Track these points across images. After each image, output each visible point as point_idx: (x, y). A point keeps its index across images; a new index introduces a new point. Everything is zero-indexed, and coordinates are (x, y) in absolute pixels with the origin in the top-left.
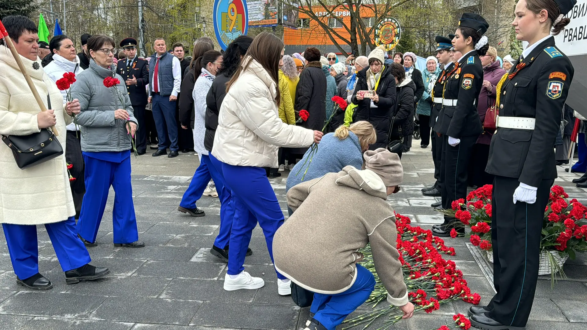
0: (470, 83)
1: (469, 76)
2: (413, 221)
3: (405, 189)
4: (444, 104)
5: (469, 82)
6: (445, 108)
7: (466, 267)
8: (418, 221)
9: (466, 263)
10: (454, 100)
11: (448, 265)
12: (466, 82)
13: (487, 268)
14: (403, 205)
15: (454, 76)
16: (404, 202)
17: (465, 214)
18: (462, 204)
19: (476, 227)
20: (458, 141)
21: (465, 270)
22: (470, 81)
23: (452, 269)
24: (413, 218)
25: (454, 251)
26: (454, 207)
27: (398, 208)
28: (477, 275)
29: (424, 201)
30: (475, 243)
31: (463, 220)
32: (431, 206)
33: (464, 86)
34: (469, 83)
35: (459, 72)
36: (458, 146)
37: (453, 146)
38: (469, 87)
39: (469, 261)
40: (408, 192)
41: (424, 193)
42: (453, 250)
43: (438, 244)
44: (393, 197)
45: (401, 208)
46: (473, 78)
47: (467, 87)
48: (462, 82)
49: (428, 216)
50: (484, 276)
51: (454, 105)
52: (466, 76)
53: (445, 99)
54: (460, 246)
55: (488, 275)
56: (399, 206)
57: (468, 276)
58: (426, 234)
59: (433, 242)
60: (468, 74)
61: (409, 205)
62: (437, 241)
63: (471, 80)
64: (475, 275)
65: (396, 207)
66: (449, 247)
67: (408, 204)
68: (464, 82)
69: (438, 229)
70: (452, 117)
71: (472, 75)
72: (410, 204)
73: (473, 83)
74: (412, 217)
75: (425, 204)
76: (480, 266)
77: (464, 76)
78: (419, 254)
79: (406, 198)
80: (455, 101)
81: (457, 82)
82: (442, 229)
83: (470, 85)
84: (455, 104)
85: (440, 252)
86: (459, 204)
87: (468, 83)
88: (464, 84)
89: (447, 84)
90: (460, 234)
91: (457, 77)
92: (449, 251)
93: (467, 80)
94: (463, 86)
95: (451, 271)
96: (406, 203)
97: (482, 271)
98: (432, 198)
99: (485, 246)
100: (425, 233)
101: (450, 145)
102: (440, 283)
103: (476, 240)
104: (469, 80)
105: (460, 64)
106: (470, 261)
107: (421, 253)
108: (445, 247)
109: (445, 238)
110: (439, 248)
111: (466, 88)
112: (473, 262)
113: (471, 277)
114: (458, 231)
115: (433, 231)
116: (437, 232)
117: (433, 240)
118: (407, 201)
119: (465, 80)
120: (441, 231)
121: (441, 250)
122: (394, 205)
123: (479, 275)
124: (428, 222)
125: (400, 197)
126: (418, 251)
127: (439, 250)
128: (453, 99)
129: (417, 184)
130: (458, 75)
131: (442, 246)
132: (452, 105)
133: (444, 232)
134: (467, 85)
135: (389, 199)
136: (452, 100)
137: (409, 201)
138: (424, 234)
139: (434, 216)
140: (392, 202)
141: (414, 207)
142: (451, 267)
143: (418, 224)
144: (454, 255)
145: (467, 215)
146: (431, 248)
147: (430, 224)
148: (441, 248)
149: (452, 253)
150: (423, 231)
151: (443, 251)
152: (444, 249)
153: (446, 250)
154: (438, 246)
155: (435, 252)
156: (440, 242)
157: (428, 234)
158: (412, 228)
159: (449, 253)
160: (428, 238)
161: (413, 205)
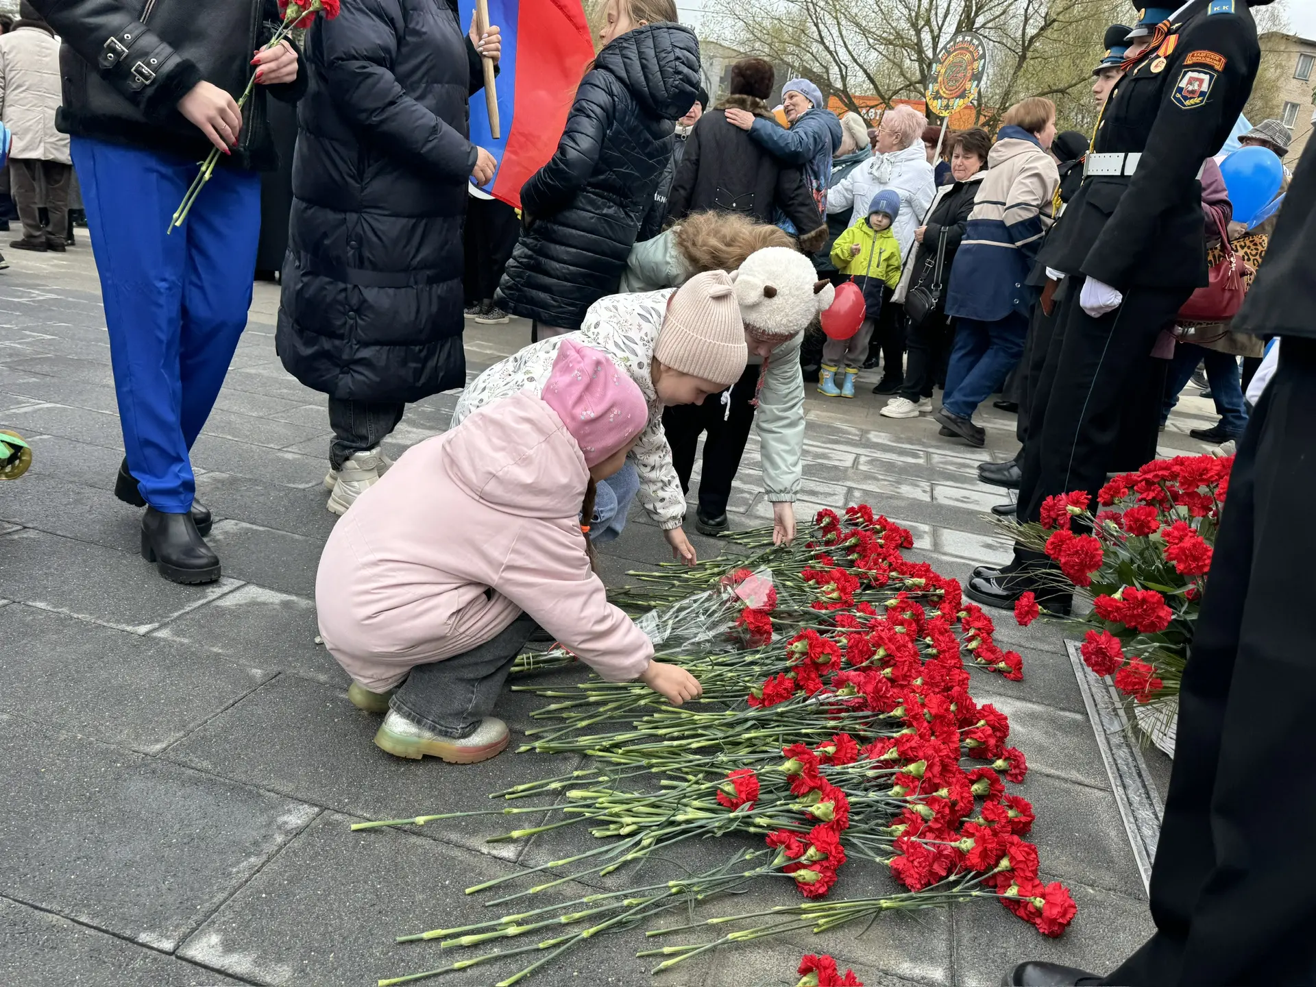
0: (1205, 87)
1: (1208, 61)
2: (922, 543)
3: (936, 459)
4: (1089, 173)
5: (1201, 81)
6: (1089, 185)
7: (1046, 733)
8: (936, 546)
9: (1052, 721)
10: (1131, 155)
11: (982, 722)
12: (1190, 82)
13: (1123, 753)
14: (911, 496)
15: (1149, 65)
16: (919, 490)
17: (1083, 546)
18: (1077, 510)
19: (1115, 600)
20: (1113, 298)
21: (1041, 749)
22: (1207, 77)
23: (992, 742)
24: (926, 536)
25: (1021, 666)
26: (1049, 516)
27: (896, 503)
28: (1080, 778)
29: (975, 496)
31: (1072, 567)
32: (990, 511)
33: (1178, 95)
34: (1200, 86)
35: (1170, 51)
37: (1093, 314)
38: (1197, 100)
39: (1062, 713)
40: (941, 466)
41: (984, 474)
42: (1018, 665)
43: (972, 632)
44: (893, 472)
45: (903, 504)
46: (1219, 66)
47: (1192, 101)
48: (1175, 81)
49: (975, 536)
50: (1108, 789)
51: (1127, 173)
52: (1195, 60)
53: (1098, 152)
54: (1046, 647)
55: (1124, 787)
56: (899, 497)
57: (1048, 776)
58: (943, 591)
59: (960, 621)
60: (1204, 53)
61: (928, 499)
62: (972, 620)
63: (1211, 77)
64: (1075, 775)
65: (891, 497)
66: (1005, 651)
67: (929, 494)
68: (1183, 84)
69: (988, 580)
70: (1109, 215)
71: (1218, 57)
72: (932, 497)
73: (1215, 88)
74: (925, 532)
75: (976, 502)
76: (1100, 739)
77: (1189, 61)
78: (885, 663)
79: (929, 480)
80: (1134, 158)
81: (1151, 87)
82: (999, 581)
83: (1202, 94)
84: (1130, 170)
85: (969, 662)
86: (1070, 508)
87: (1196, 87)
88: (1180, 90)
91: (1158, 66)
92: (1002, 665)
93: (1195, 75)
94: (1174, 95)
95: (987, 749)
96: (924, 491)
97: (1103, 764)
98: (1003, 490)
99: (1135, 684)
100: (941, 588)
101: (1081, 310)
102: (921, 808)
103: (1104, 654)
104: (1202, 76)
105: (1174, 27)
106: (1067, 714)
107: (892, 662)
108: (993, 650)
110: (973, 645)
111: (1187, 103)
112: (1079, 717)
113: (1057, 783)
115: (970, 584)
116: (983, 590)
117: (963, 614)
118: (928, 489)
119: (1190, 74)
121: (978, 656)
122: (888, 491)
123: (1087, 781)
124: (965, 555)
125: (912, 475)
126: (881, 653)
127: (971, 651)
128: (1127, 150)
130: (1162, 59)
131: (984, 641)
132: (1118, 173)
134: (1193, 92)
135: (880, 477)
136: (1122, 155)
137: (932, 491)
138: (938, 591)
139: (989, 540)
140: (886, 483)
141: (941, 506)
142: (990, 736)
143: (935, 555)
144: (1018, 679)
145: (1087, 553)
146: (943, 645)
147: (971, 562)
148: (978, 648)
149: (1009, 673)
150: (935, 581)
151: (983, 661)
152: (989, 653)
153: (993, 656)
154: (970, 640)
155: (953, 662)
156: (979, 629)
157: (947, 592)
158: (906, 564)
159: (1000, 672)
160: (946, 606)
161: (942, 500)
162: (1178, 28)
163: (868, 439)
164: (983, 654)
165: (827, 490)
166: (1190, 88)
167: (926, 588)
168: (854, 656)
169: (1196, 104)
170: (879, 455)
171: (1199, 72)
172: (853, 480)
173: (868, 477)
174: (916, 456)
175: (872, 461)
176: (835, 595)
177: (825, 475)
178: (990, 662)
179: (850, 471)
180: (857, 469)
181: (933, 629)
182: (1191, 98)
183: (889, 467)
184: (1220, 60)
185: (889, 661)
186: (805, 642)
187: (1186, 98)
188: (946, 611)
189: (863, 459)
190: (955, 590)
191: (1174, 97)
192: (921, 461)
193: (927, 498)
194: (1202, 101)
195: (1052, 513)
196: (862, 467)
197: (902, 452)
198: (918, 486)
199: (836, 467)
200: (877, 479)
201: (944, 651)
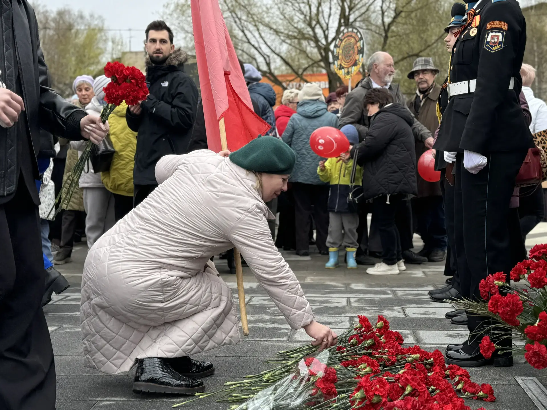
0: (501, 39)
1: (498, 26)
2: (409, 340)
3: (400, 293)
4: (451, 95)
5: (498, 37)
6: (453, 100)
8: (418, 339)
10: (471, 81)
12: (493, 37)
14: (393, 316)
15: (468, 33)
16: (395, 312)
18: (500, 283)
20: (482, 160)
22: (500, 34)
24: (409, 336)
25: (493, 393)
26: (485, 291)
29: (431, 310)
30: (536, 362)
31: (507, 314)
32: (445, 317)
33: (488, 45)
34: (498, 39)
35: (478, 24)
36: (483, 171)
37: (474, 171)
38: (498, 47)
40: (405, 297)
42: (490, 391)
43: (457, 379)
44: (375, 304)
46: (505, 28)
47: (496, 48)
48: (484, 39)
49: (439, 332)
51: (471, 91)
52: (492, 26)
53: (453, 83)
54: (505, 383)
58: (432, 359)
59: (448, 376)
60: (495, 22)
61: (404, 316)
62: (453, 373)
63: (503, 34)
66: (480, 385)
68: (489, 39)
69: (457, 351)
70: (468, 114)
71: (503, 23)
72: (405, 314)
73: (506, 38)
74: (408, 334)
75: (434, 313)
77: (489, 27)
79: (400, 306)
80: (473, 83)
81: (473, 43)
82: (465, 350)
83: (500, 43)
84: (473, 90)
85: (461, 396)
86: (496, 282)
87: (496, 40)
88: (488, 43)
89: (455, 55)
90: (502, 350)
91: (473, 32)
92: (481, 393)
93: (494, 34)
94: (485, 46)
96: (399, 312)
100: (430, 358)
103: (539, 354)
104: (497, 34)
105: (477, 11)
107: (417, 393)
108: (473, 385)
109: (473, 369)
110: (460, 386)
111: (493, 49)
114: (497, 344)
115: (447, 356)
116: (456, 357)
117: (447, 372)
118: (401, 310)
119: (491, 34)
120: (463, 355)
121: (465, 391)
124: (438, 343)
125: (388, 304)
126: (409, 389)
127: (459, 391)
128: (468, 79)
129: (422, 286)
130: (475, 28)
131: (466, 382)
132: (467, 92)
133: (469, 357)
134: (495, 43)
135: (367, 308)
136: (466, 82)
137: (404, 311)
138: (429, 361)
139: (451, 333)
141: (413, 320)
143: (419, 345)
144: (493, 400)
145: (513, 303)
146: (442, 386)
147: (442, 346)
148: (463, 386)
149: (487, 398)
150: (425, 355)
151: (469, 394)
152: (471, 388)
153: (474, 390)
154: (458, 383)
155: (451, 394)
156: (461, 375)
157: (435, 359)
158: (403, 349)
159: (480, 399)
160: (437, 368)
161: (412, 315)
162: (479, 12)
163: (351, 289)
164: (468, 389)
165: (337, 320)
166: (493, 41)
167: (421, 359)
168: (393, 395)
169: (498, 49)
170: (362, 296)
171: (496, 32)
172: (351, 312)
173: (359, 309)
174: (385, 293)
175: (359, 300)
176: (368, 369)
177: (331, 312)
178: (473, 393)
179: (347, 308)
180: (350, 305)
181: (433, 381)
182: (495, 46)
183: (371, 302)
184: (505, 25)
185: (415, 393)
186: (362, 391)
187: (492, 47)
188: (438, 370)
189: (352, 300)
190: (439, 357)
191: (486, 46)
192: (391, 296)
193: (402, 315)
194: (501, 47)
195: (486, 289)
196: (353, 305)
197: (376, 293)
198: (395, 310)
199: (337, 307)
200: (367, 310)
201: (444, 390)
